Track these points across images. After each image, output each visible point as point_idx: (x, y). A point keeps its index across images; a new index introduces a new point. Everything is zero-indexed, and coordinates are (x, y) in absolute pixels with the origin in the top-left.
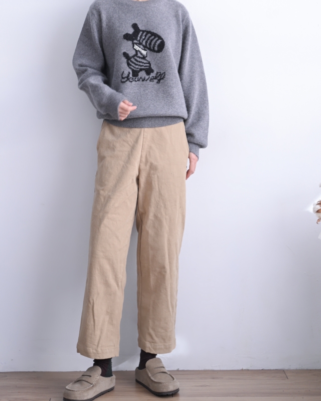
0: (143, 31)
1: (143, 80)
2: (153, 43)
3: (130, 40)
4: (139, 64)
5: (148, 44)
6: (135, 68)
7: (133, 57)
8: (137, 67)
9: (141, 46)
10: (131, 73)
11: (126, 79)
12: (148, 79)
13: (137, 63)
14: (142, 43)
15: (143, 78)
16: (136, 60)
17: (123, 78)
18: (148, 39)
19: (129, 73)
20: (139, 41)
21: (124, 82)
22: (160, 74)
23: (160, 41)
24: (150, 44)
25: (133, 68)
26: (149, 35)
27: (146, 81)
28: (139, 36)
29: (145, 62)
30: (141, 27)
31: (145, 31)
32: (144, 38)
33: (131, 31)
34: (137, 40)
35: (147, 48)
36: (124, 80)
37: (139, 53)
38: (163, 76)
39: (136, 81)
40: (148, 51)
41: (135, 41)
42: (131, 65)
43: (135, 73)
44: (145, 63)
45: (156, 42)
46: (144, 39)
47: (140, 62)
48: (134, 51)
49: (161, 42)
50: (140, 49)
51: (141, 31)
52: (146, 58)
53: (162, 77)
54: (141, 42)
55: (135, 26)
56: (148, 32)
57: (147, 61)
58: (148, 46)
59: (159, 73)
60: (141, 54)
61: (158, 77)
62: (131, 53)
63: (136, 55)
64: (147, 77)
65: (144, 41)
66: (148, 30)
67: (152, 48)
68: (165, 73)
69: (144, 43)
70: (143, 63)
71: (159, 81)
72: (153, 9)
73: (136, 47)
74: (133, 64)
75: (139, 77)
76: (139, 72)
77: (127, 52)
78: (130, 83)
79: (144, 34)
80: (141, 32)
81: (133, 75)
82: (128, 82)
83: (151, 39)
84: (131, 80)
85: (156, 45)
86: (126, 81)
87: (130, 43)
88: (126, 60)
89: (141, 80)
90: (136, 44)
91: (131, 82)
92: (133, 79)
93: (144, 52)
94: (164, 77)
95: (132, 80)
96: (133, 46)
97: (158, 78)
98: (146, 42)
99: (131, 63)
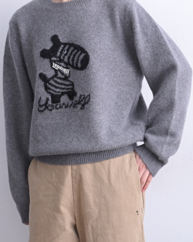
0: (65, 44)
1: (66, 107)
2: (75, 59)
3: (47, 58)
4: (60, 86)
5: (70, 60)
6: (56, 92)
7: (52, 78)
8: (58, 90)
9: (62, 64)
10: (50, 99)
11: (44, 107)
12: (71, 105)
13: (58, 85)
14: (63, 60)
15: (66, 104)
16: (56, 82)
17: (40, 106)
18: (71, 54)
19: (48, 99)
20: (60, 57)
21: (42, 111)
22: (84, 98)
23: (83, 55)
24: (73, 60)
25: (52, 92)
26: (72, 48)
27: (70, 107)
28: (60, 50)
29: (67, 83)
30: (62, 39)
31: (68, 44)
32: (66, 52)
33: (49, 45)
34: (56, 57)
35: (70, 65)
36: (42, 109)
37: (59, 73)
38: (87, 99)
39: (57, 109)
40: (72, 69)
41: (54, 59)
42: (50, 89)
43: (56, 99)
44: (67, 85)
45: (79, 57)
46: (66, 54)
47: (61, 84)
48: (53, 71)
49: (85, 56)
50: (60, 68)
51: (62, 44)
52: (69, 79)
53: (86, 101)
54: (62, 58)
55: (55, 39)
56: (71, 45)
57: (70, 81)
58: (71, 63)
59: (83, 96)
60: (63, 73)
61: (82, 101)
62: (50, 74)
63: (56, 75)
64: (70, 103)
65: (66, 57)
66: (71, 42)
67: (75, 65)
68: (89, 95)
69: (66, 60)
70: (65, 85)
71: (83, 106)
72: (78, 14)
73: (55, 66)
74: (52, 88)
75: (62, 103)
76: (60, 96)
77: (44, 73)
78: (49, 112)
79: (67, 48)
80: (62, 46)
81: (53, 101)
82: (46, 111)
83: (74, 53)
84: (49, 108)
85: (79, 61)
86: (45, 109)
87: (47, 61)
88: (43, 83)
89: (64, 106)
90: (55, 61)
91: (51, 110)
92: (53, 106)
93: (66, 71)
94: (89, 101)
95: (51, 108)
96: (52, 65)
97: (82, 103)
98: (69, 58)
99: (50, 86)
